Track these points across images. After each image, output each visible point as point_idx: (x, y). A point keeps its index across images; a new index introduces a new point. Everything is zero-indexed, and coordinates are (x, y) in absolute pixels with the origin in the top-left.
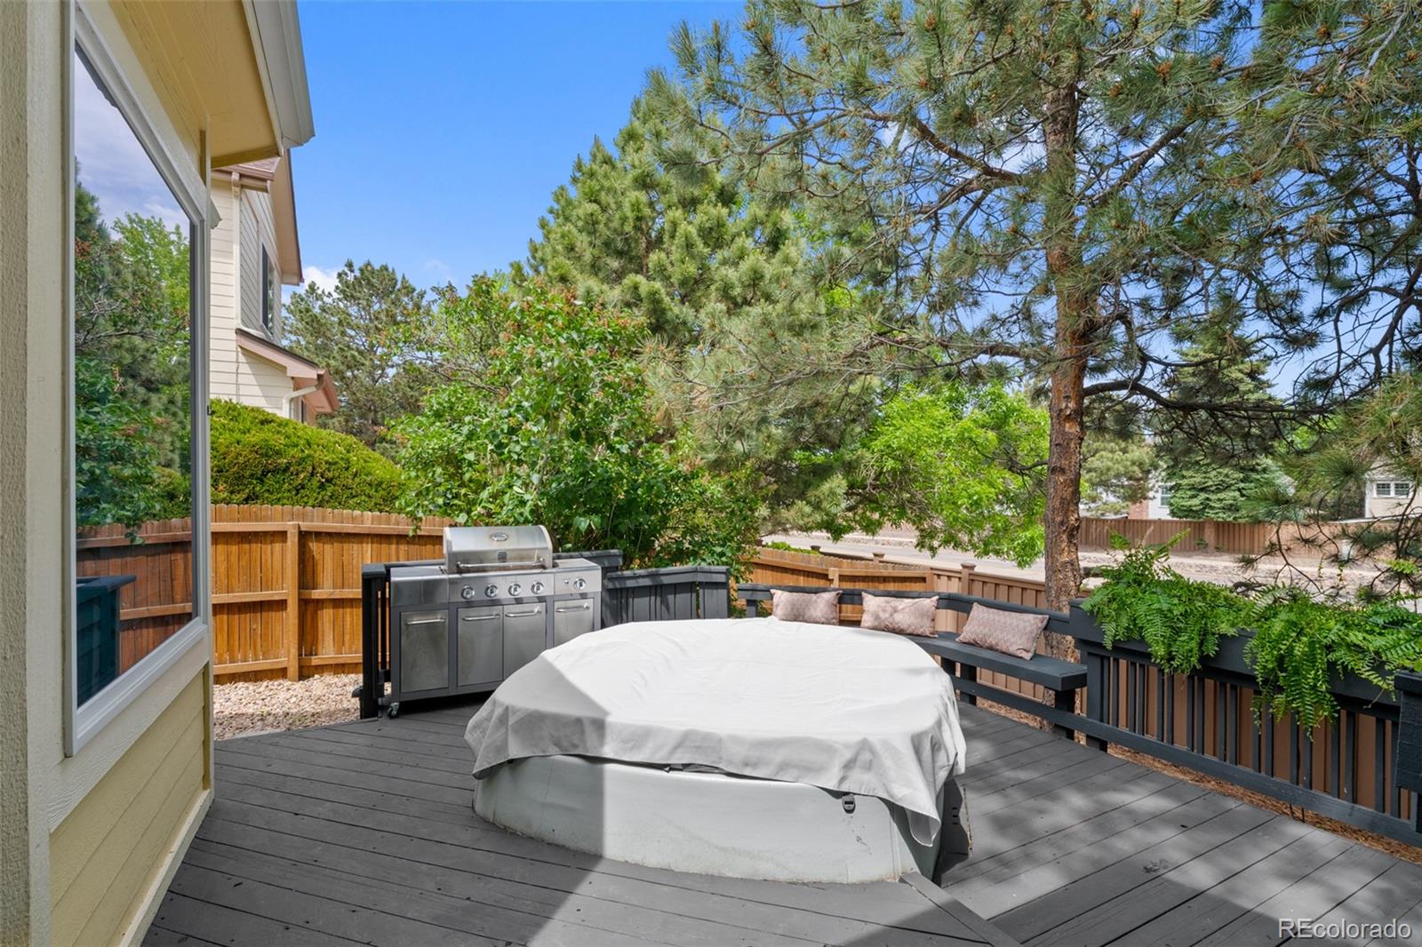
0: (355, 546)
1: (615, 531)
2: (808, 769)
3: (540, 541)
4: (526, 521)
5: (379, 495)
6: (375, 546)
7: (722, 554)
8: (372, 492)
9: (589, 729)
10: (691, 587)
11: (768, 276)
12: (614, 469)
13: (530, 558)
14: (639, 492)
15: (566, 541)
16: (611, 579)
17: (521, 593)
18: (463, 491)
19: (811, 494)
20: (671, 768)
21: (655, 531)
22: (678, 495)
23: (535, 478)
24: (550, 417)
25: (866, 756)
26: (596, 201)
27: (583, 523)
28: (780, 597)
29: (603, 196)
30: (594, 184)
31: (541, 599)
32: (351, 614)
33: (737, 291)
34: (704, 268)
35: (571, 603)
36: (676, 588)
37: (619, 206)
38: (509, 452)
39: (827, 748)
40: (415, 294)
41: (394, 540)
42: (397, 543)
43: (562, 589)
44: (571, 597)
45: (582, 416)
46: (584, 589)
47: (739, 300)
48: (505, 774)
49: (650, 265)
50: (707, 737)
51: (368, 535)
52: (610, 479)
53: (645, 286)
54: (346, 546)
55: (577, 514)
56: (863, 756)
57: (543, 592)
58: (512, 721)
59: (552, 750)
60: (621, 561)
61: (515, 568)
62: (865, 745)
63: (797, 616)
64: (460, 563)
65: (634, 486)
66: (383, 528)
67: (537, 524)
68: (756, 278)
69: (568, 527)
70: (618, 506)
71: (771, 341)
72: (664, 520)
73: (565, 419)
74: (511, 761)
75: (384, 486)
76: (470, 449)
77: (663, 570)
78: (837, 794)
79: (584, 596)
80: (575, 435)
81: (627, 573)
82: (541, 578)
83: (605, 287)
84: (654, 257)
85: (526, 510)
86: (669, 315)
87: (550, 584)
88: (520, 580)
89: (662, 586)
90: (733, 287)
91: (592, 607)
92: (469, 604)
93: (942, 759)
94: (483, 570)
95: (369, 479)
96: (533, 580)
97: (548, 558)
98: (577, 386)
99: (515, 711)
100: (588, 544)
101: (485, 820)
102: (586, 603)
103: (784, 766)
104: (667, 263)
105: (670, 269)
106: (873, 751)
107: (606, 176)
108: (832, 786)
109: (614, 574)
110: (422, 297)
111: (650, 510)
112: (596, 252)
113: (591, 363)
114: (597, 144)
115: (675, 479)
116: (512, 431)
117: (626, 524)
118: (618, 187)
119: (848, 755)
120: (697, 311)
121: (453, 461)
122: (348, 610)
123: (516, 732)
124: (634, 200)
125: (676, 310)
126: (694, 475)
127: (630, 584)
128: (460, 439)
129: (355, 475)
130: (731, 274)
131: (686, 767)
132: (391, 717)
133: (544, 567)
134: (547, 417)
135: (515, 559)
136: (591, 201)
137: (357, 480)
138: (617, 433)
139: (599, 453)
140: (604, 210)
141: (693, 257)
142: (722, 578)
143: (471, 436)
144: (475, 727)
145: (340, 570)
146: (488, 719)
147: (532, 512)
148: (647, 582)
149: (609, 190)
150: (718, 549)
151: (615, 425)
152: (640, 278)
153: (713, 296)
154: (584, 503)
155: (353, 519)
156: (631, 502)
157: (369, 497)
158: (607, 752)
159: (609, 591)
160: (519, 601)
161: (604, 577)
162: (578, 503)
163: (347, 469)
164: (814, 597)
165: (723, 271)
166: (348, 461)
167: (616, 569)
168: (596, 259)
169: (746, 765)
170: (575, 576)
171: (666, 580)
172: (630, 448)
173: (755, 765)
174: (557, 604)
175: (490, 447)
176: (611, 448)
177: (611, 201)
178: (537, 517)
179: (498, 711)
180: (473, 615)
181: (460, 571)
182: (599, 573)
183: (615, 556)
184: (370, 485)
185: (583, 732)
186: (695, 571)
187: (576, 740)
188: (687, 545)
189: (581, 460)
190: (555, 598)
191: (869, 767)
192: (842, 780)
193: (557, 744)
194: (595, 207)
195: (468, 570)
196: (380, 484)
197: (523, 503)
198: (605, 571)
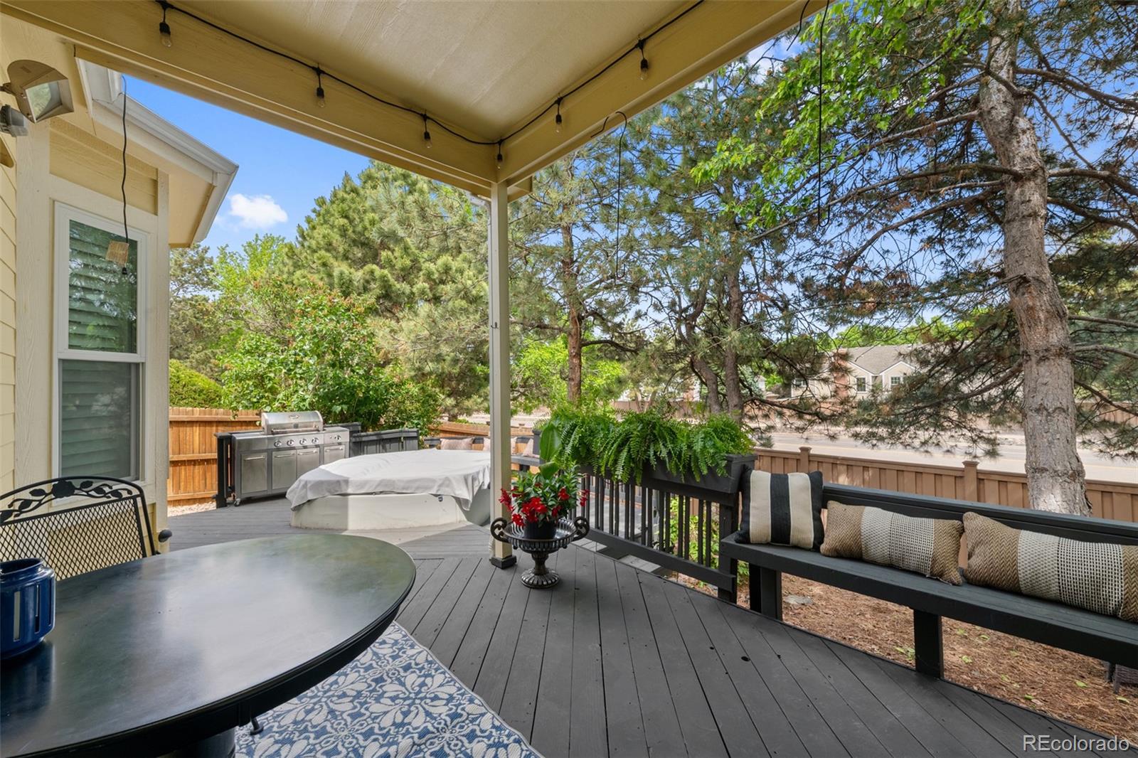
0: (188, 429)
1: (357, 413)
2: (427, 488)
3: (317, 418)
4: (307, 409)
5: (201, 398)
6: (202, 428)
7: (418, 424)
8: (197, 396)
9: (343, 484)
10: (397, 440)
11: (454, 268)
12: (357, 381)
13: (311, 426)
14: (371, 393)
15: (330, 418)
16: (355, 437)
17: (306, 443)
18: (266, 395)
19: (482, 391)
20: (375, 493)
21: (379, 414)
22: (393, 394)
23: (311, 387)
24: (320, 356)
25: (447, 482)
26: (346, 217)
27: (338, 409)
28: (444, 442)
29: (351, 214)
30: (345, 206)
31: (317, 446)
32: (185, 469)
33: (436, 276)
34: (415, 261)
35: (332, 448)
36: (391, 440)
37: (362, 220)
38: (295, 373)
39: (434, 481)
40: (200, 249)
41: (215, 424)
42: (217, 426)
43: (328, 441)
44: (333, 444)
45: (339, 355)
46: (340, 440)
47: (437, 281)
48: (306, 507)
49: (382, 258)
50: (389, 481)
51: (197, 422)
52: (354, 387)
53: (378, 272)
54: (181, 429)
55: (334, 404)
56: (446, 482)
57: (318, 442)
58: (309, 485)
59: (327, 494)
60: (360, 428)
61: (303, 431)
62: (447, 479)
63: (451, 447)
64: (272, 430)
65: (368, 390)
66: (207, 417)
67: (313, 410)
68: (447, 269)
69: (330, 412)
70: (359, 400)
71: (433, 324)
72: (386, 407)
73: (329, 357)
74: (309, 501)
75: (204, 392)
76: (271, 371)
77: (383, 432)
78: (436, 495)
79: (340, 444)
80: (333, 365)
81: (363, 434)
82: (317, 436)
83: (352, 270)
84: (384, 254)
85: (307, 404)
86: (394, 289)
87: (322, 439)
88: (306, 437)
89: (383, 440)
90: (433, 273)
91: (344, 448)
92: (279, 449)
93: (476, 483)
94: (285, 433)
95: (194, 388)
96: (313, 437)
97: (321, 426)
98: (335, 341)
99: (310, 482)
100: (342, 419)
101: (297, 527)
102: (341, 447)
103: (418, 488)
104: (392, 257)
105: (394, 261)
106: (449, 480)
107: (353, 201)
108: (434, 493)
109: (356, 435)
110: (206, 252)
111: (377, 402)
112: (346, 246)
113: (343, 331)
114: (347, 178)
115: (391, 386)
116: (296, 362)
117: (364, 410)
118: (361, 209)
119: (440, 482)
120: (411, 286)
121: (260, 379)
122: (183, 467)
123: (310, 489)
124: (371, 218)
125: (398, 286)
126: (403, 384)
127: (364, 439)
128: (265, 366)
129: (184, 386)
130: (432, 266)
131: (381, 492)
132: (236, 506)
133: (318, 431)
134: (318, 356)
135: (301, 427)
136: (342, 217)
137: (185, 389)
138: (357, 364)
139: (347, 374)
140: (351, 221)
141: (408, 255)
142: (415, 435)
143: (271, 364)
144: (291, 491)
145: (177, 443)
146: (297, 488)
147: (310, 404)
148: (375, 438)
149: (355, 210)
150: (416, 421)
151: (356, 361)
152: (374, 267)
153: (421, 278)
154: (339, 400)
155: (187, 413)
156: (366, 398)
157: (194, 399)
158: (350, 491)
159: (354, 443)
160: (305, 447)
161: (351, 436)
162: (335, 400)
163: (178, 382)
164: (460, 441)
165: (427, 264)
166: (178, 377)
167: (358, 432)
168: (346, 252)
169: (403, 489)
170: (335, 435)
171: (385, 437)
172: (365, 371)
173: (407, 489)
174: (325, 448)
175: (284, 371)
176: (353, 371)
177: (356, 216)
178: (312, 407)
179: (303, 483)
180: (281, 455)
181: (273, 434)
182: (347, 433)
183: (357, 425)
184: (195, 392)
185: (340, 485)
186: (401, 432)
187: (337, 489)
188: (398, 419)
189: (335, 377)
190: (324, 445)
191: (448, 486)
192: (438, 491)
193: (329, 492)
194: (346, 221)
195: (278, 433)
196: (202, 391)
197: (304, 400)
198: (351, 433)
